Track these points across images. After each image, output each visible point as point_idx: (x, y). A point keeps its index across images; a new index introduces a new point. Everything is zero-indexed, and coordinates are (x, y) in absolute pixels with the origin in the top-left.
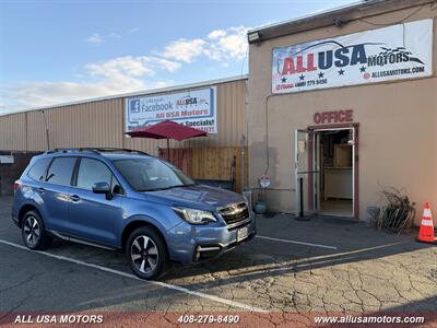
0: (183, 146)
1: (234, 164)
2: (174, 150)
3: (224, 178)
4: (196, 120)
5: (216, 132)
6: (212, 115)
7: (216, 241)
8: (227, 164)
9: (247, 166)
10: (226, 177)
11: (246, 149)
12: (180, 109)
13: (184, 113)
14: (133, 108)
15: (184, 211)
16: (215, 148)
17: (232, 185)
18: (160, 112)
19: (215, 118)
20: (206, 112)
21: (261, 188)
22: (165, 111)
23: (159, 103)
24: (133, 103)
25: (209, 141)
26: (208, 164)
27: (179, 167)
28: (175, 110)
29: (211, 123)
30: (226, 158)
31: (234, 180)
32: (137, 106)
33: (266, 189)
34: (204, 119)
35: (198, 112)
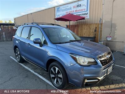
0: (75, 24)
1: (95, 31)
2: (72, 25)
3: (91, 36)
4: (81, 13)
5: (88, 17)
6: (87, 11)
7: (95, 77)
8: (92, 30)
9: (101, 31)
10: (92, 36)
11: (101, 24)
12: (75, 9)
13: (76, 11)
14: (58, 11)
15: (77, 57)
16: (87, 24)
17: (94, 39)
18: (67, 11)
19: (88, 12)
20: (85, 9)
21: (107, 41)
22: (69, 11)
23: (67, 8)
24: (58, 9)
25: (85, 22)
26: (84, 31)
27: (74, 32)
28: (72, 10)
29: (86, 14)
30: (92, 28)
31: (95, 37)
32: (59, 10)
33: (109, 41)
34: (84, 13)
35: (81, 10)
